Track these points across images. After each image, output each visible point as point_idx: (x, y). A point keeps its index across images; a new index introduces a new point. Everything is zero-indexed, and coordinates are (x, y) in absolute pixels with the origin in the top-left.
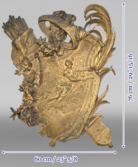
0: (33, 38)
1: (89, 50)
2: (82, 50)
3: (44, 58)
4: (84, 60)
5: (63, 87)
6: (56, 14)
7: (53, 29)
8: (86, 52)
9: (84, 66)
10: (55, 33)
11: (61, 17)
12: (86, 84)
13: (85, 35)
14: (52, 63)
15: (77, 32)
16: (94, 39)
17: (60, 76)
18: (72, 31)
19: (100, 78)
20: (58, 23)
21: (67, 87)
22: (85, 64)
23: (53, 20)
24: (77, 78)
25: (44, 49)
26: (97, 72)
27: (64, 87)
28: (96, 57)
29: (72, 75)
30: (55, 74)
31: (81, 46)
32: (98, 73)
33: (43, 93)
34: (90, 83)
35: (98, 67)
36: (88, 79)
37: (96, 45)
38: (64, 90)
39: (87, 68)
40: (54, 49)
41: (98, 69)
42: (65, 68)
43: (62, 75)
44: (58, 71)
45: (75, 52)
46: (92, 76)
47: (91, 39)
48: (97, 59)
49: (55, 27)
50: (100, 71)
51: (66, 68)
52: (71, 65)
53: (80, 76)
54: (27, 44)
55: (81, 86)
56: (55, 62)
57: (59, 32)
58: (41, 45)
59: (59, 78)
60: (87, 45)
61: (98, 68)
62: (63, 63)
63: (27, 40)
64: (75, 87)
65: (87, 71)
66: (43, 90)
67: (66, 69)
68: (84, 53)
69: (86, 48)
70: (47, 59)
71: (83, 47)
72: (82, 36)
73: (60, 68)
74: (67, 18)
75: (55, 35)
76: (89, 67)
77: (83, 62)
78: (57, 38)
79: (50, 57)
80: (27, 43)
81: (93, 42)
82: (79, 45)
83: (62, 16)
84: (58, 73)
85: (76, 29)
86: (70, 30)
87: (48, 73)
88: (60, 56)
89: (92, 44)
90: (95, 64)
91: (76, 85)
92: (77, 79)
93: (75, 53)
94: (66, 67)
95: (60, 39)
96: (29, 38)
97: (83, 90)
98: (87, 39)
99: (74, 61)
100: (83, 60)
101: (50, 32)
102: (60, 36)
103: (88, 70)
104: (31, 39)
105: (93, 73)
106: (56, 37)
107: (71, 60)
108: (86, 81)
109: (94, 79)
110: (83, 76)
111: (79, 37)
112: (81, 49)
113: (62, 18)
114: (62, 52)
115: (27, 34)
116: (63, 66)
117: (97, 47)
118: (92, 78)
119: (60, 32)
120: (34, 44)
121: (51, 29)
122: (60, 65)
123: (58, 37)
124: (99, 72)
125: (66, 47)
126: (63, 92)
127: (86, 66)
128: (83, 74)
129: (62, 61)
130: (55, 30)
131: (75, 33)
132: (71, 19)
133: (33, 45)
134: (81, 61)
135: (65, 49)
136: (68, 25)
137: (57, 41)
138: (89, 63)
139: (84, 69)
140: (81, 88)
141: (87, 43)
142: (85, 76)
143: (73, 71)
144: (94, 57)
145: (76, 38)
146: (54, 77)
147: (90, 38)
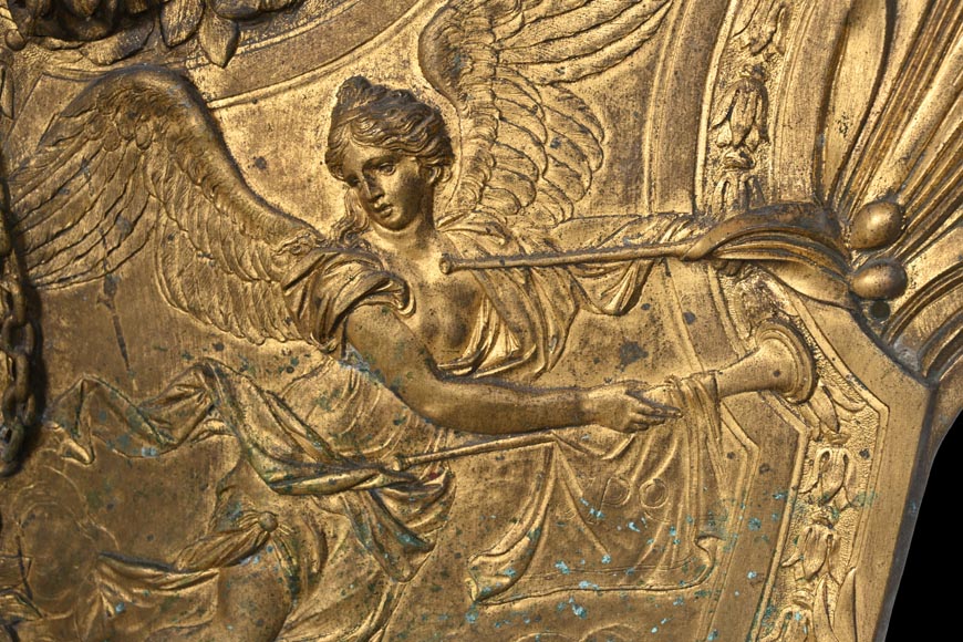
3: (33, 54)
4: (645, 75)
5: (311, 503)
9: (633, 178)
12: (674, 471)
14: (141, 135)
17: (272, 346)
19: (921, 391)
21: (370, 517)
22: (651, 146)
24: (521, 377)
26: (871, 280)
27: (334, 501)
29: (430, 331)
30: (195, 311)
32: (880, 300)
33: (65, 570)
34: (748, 468)
35: (888, 197)
36: (717, 395)
38: (338, 555)
39: (689, 220)
41: (892, 234)
42: (326, 213)
43: (295, 318)
44: (234, 265)
46: (771, 352)
48: (862, 50)
50: (924, 268)
51: (340, 212)
52: (410, 165)
53: (572, 345)
55: (595, 498)
56: (174, 128)
59: (248, 363)
61: (878, 219)
62: (291, 131)
64: (504, 517)
65: (688, 260)
66: (58, 526)
67: (351, 231)
70: (84, 77)
73: (249, 217)
76: (719, 190)
77: (614, 116)
79: (104, 49)
84: (234, 291)
87: (110, 286)
90: (836, 141)
91: (520, 492)
92: (521, 391)
94: (339, 200)
97: (632, 567)
99: (481, 94)
100: (630, 84)
103: (709, 257)
105: (791, 307)
107: (416, 80)
108: (681, 430)
109: (820, 402)
110: (630, 352)
116: (295, 189)
118: (778, 389)
122: (260, 163)
124: (899, 285)
126: (313, 580)
127: (682, 173)
128: (632, 321)
129: (281, 101)
134: (585, 89)
138: (725, 134)
139: (648, 231)
140: (598, 527)
142: (669, 353)
143: (450, 263)
144: (821, 27)
146: (187, 342)
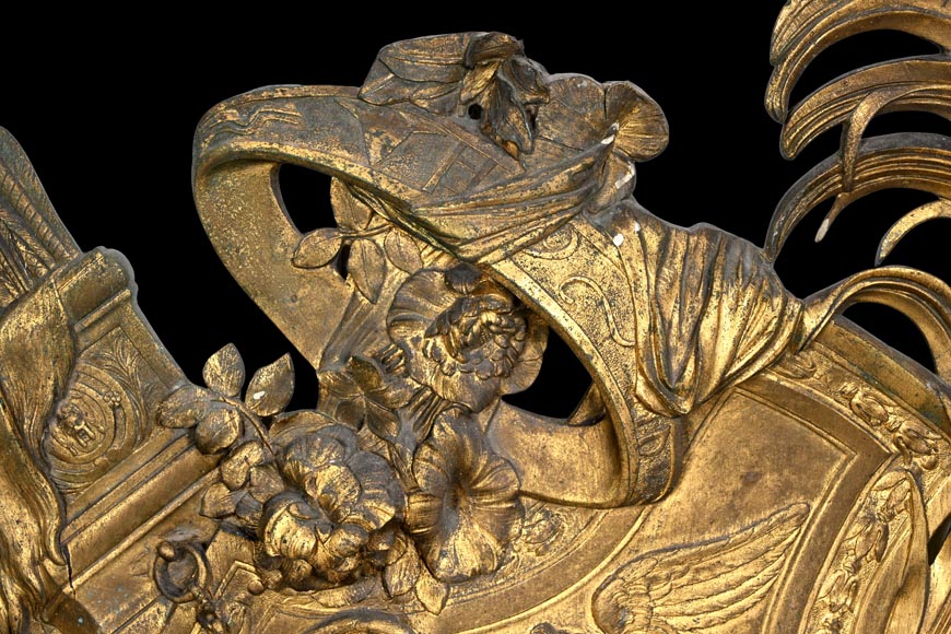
0: (130, 364)
1: (820, 507)
2: (732, 512)
3: (270, 598)
4: (756, 624)
6: (412, 84)
7: (376, 262)
8: (777, 534)
10: (400, 313)
11: (475, 111)
13: (779, 345)
15: (670, 307)
16: (884, 388)
18: (613, 295)
20: (434, 195)
23: (375, 152)
25: (268, 509)
28: (900, 593)
31: (720, 459)
37: (907, 448)
40: (385, 514)
45: (649, 531)
47: (849, 387)
48: (907, 614)
49: (396, 239)
54: (60, 439)
57: (449, 300)
58: (227, 454)
60: (791, 451)
63: (59, 393)
68: (759, 544)
69: (783, 491)
70: (314, 615)
71: (750, 480)
72: (733, 358)
74: (551, 131)
75: (399, 332)
78: (427, 367)
79: (334, 596)
80: (66, 427)
81: (866, 414)
82: (697, 450)
83: (484, 101)
85: (660, 264)
86: (580, 289)
88: (460, 580)
89: (863, 441)
93: (651, 539)
95: (466, 381)
96: (81, 363)
98: (802, 386)
100: (745, 629)
101: (337, 299)
102: (465, 346)
104: (104, 375)
106: (407, 355)
107: (590, 626)
111: (702, 372)
112: (716, 502)
113: (487, 133)
114: (491, 541)
115: (51, 326)
117: (918, 476)
119: (459, 304)
120: (144, 434)
121: (353, 262)
123: (436, 356)
125: (533, 478)
130: (398, 276)
131: (644, 323)
132: (596, 136)
133: (133, 443)
135: (525, 500)
136: (559, 226)
137: (428, 407)
141: (792, 423)
145: (663, 386)
147: (837, 375)
